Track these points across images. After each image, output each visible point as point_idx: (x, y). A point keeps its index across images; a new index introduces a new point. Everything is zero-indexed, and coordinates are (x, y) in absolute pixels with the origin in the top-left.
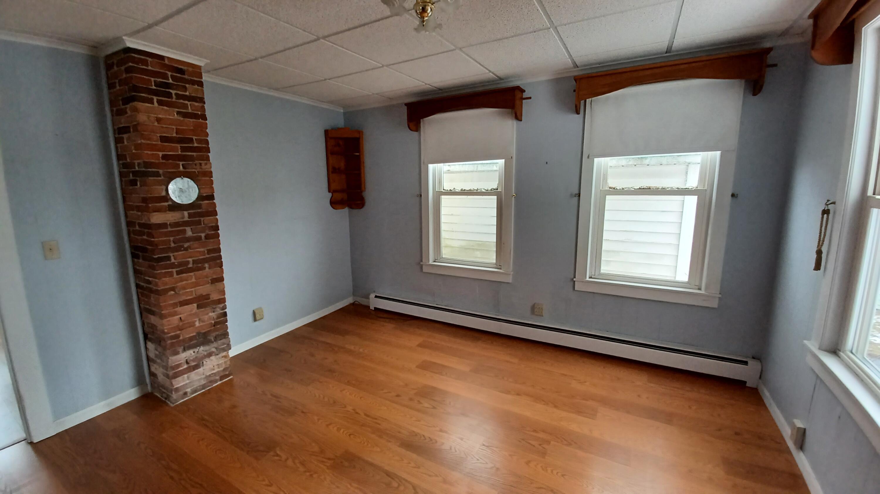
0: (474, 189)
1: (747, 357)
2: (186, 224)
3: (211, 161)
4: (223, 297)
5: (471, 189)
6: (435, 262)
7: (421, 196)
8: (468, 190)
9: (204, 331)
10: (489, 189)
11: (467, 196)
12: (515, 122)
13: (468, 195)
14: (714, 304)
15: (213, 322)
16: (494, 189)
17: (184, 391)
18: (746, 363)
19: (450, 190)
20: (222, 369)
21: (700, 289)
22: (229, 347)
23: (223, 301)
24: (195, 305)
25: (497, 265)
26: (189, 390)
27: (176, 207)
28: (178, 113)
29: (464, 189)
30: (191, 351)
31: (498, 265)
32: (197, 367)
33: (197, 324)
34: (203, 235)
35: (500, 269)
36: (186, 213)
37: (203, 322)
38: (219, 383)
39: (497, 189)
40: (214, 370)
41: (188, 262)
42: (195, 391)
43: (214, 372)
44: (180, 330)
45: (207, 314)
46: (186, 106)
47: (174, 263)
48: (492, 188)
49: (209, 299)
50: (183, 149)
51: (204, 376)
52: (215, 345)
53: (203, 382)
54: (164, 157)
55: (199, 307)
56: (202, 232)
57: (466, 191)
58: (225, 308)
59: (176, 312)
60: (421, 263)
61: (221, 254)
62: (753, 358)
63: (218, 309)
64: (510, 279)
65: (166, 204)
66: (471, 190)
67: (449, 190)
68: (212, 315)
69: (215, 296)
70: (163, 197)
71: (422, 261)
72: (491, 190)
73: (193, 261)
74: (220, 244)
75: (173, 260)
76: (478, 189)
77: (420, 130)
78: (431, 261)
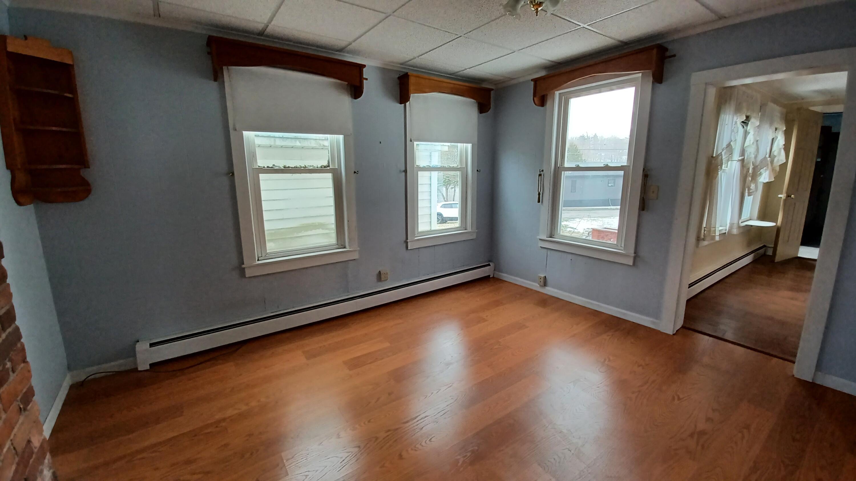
0: (300, 166)
5: (296, 166)
6: (260, 260)
7: (234, 173)
8: (293, 167)
10: (319, 166)
11: (291, 174)
13: (294, 173)
16: (324, 166)
18: (489, 265)
19: (268, 167)
25: (339, 246)
29: (287, 166)
35: (342, 248)
39: (329, 166)
48: (321, 165)
57: (290, 168)
60: (242, 267)
64: (356, 256)
66: (296, 168)
67: (266, 167)
71: (243, 264)
72: (321, 167)
76: (305, 166)
78: (256, 262)
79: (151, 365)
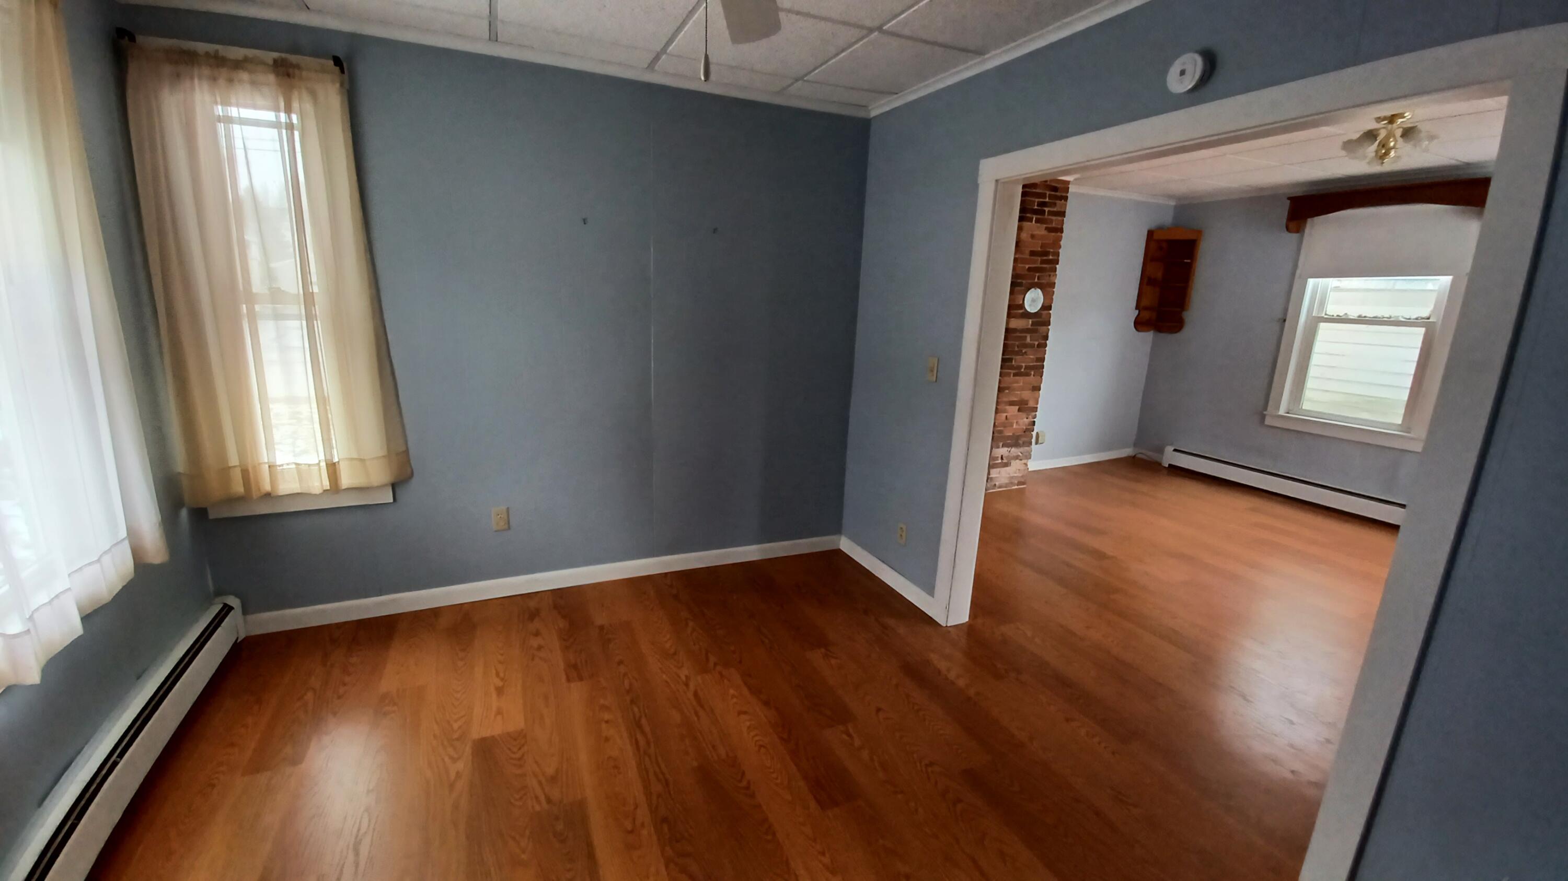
2: (1027, 331)
3: (1057, 273)
4: (1036, 406)
5: (1377, 316)
6: (1288, 413)
8: (1372, 316)
9: (1018, 434)
10: (1414, 317)
11: (1367, 326)
13: (1370, 325)
15: (1025, 428)
16: (1421, 317)
17: (995, 483)
19: (1336, 316)
20: (1020, 475)
22: (1028, 457)
23: (1035, 409)
24: (1017, 407)
25: (1402, 427)
26: (997, 484)
27: (1027, 315)
28: (1046, 228)
29: (1363, 316)
30: (1006, 449)
31: (1406, 427)
32: (1006, 465)
33: (1015, 426)
34: (1036, 343)
35: (1407, 432)
36: (1030, 321)
37: (1019, 425)
38: (1016, 487)
39: (1429, 318)
40: (1016, 473)
41: (1021, 367)
42: (1000, 487)
43: (1016, 475)
44: (1005, 427)
45: (1022, 419)
46: (1051, 221)
47: (1013, 365)
48: (1418, 316)
49: (1027, 404)
50: (1043, 262)
51: (1008, 476)
52: (1022, 449)
53: (1007, 481)
54: (1029, 269)
55: (1019, 410)
56: (1036, 341)
57: (1367, 318)
58: (1035, 417)
59: (1005, 409)
60: (1265, 413)
61: (1045, 363)
63: (1030, 417)
65: (1021, 311)
66: (1376, 318)
68: (1024, 421)
69: (1031, 404)
70: (1020, 304)
72: (1417, 319)
73: (1025, 366)
74: (1045, 354)
75: (1013, 363)
76: (1391, 316)
77: (1304, 231)
78: (1282, 412)
79: (1170, 465)
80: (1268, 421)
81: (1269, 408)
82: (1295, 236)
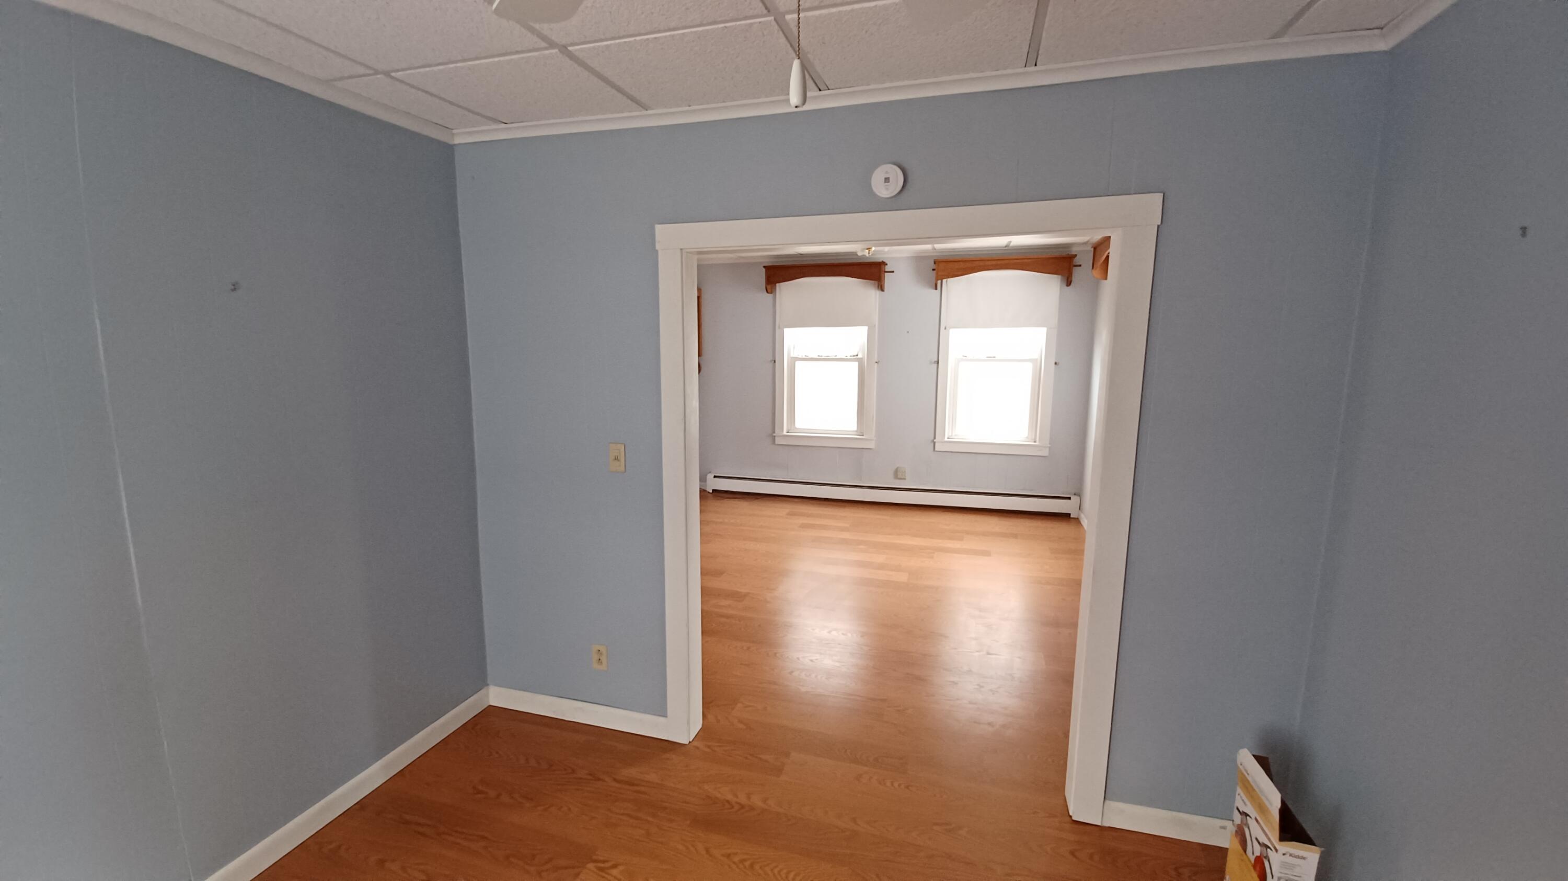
1: (1070, 494)
5: (828, 355)
6: (788, 432)
7: (775, 361)
8: (825, 356)
10: (850, 356)
12: (878, 292)
14: (1045, 453)
16: (855, 355)
18: (1069, 498)
21: (1035, 442)
25: (858, 432)
29: (821, 355)
31: (861, 430)
35: (863, 435)
39: (857, 355)
57: (823, 357)
60: (774, 435)
62: (1075, 494)
64: (872, 445)
66: (828, 357)
71: (774, 432)
72: (852, 356)
77: (776, 293)
78: (785, 433)
79: (713, 490)
80: (778, 441)
81: (776, 432)
82: (770, 296)
